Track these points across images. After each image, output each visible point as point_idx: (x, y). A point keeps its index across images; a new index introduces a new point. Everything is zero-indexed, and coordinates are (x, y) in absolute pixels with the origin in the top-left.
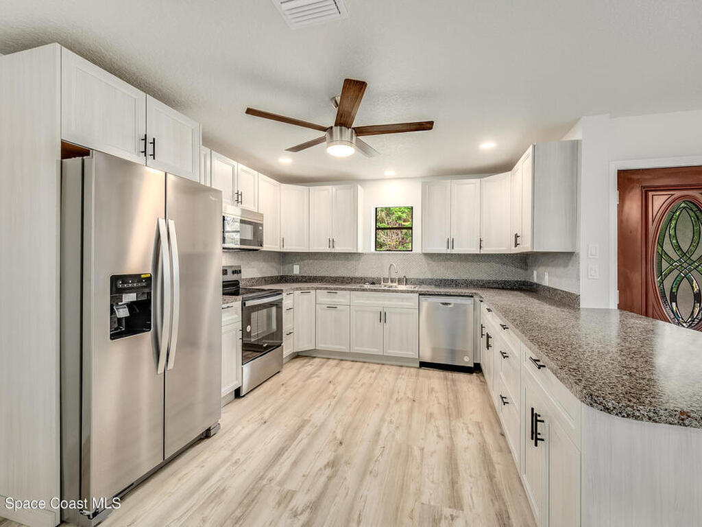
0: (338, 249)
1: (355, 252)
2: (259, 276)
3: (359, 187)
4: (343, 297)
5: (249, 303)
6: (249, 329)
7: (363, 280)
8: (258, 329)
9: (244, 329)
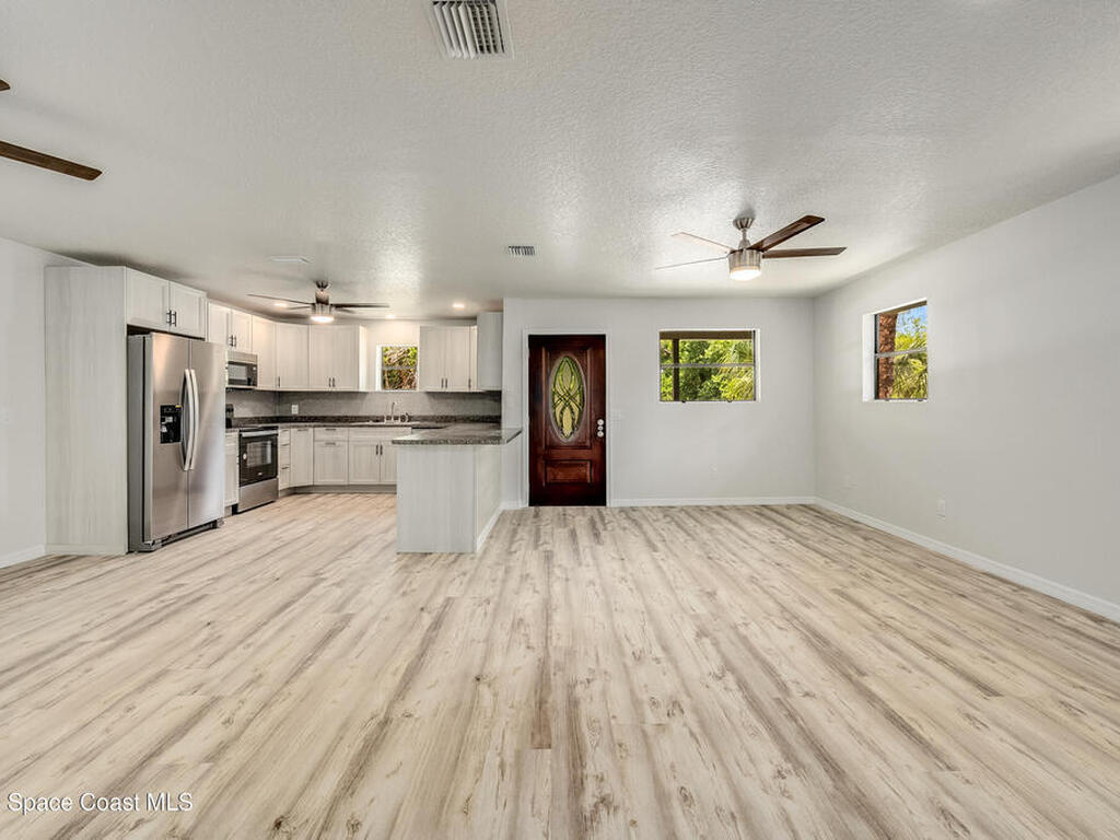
0: (339, 388)
1: (356, 390)
2: (251, 416)
3: (361, 328)
4: (341, 434)
5: (244, 434)
6: (245, 456)
7: (367, 419)
8: (254, 456)
9: (240, 456)
